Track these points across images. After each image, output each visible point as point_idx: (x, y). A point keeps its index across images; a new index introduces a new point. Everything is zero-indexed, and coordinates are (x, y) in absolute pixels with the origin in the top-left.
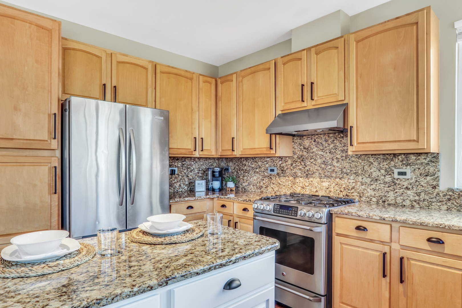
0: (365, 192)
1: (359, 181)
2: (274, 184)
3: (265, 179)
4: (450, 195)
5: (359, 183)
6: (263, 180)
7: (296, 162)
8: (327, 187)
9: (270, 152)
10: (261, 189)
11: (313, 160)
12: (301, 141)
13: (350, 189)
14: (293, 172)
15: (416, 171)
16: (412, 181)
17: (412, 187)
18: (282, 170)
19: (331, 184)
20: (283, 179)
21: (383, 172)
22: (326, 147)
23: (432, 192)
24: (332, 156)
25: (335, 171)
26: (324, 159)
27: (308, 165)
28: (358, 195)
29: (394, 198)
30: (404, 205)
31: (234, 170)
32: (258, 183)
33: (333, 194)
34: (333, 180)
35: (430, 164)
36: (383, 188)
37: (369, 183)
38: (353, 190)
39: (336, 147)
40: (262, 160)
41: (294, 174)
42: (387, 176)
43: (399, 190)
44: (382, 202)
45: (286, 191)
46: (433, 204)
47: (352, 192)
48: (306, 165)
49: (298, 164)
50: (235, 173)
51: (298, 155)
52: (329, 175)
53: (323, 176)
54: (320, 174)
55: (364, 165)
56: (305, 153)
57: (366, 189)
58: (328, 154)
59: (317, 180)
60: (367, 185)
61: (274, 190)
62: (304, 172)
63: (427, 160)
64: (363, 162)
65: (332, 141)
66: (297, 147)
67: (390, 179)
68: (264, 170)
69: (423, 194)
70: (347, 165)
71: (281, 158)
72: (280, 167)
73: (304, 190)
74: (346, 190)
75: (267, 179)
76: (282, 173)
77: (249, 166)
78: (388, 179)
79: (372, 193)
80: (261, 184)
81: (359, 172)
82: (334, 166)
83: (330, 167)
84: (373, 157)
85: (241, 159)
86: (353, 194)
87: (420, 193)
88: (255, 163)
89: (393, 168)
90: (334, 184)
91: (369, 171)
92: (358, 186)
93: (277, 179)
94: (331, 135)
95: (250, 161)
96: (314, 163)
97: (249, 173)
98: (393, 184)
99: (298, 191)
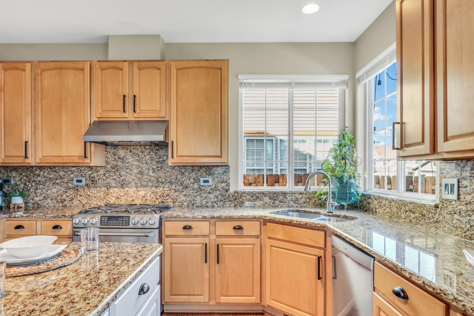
0: (178, 198)
1: (173, 189)
2: (82, 197)
3: (69, 191)
4: (236, 196)
5: (173, 191)
6: (66, 192)
7: (110, 172)
8: (144, 196)
9: (84, 161)
10: (64, 203)
11: (129, 170)
12: (115, 151)
13: (165, 196)
14: (106, 182)
15: (215, 179)
16: (213, 187)
17: (213, 192)
18: (92, 180)
19: (147, 193)
20: (93, 191)
21: (192, 180)
22: (142, 158)
23: (226, 194)
24: (148, 166)
25: (151, 180)
26: (140, 170)
27: (123, 175)
28: (172, 200)
29: (200, 201)
30: (208, 206)
31: (20, 182)
32: (59, 196)
33: (149, 202)
34: (149, 189)
35: (224, 174)
36: (192, 193)
37: (181, 190)
38: (168, 197)
39: (152, 158)
40: (65, 170)
41: (107, 184)
42: (195, 184)
43: (204, 195)
44: (192, 205)
45: (97, 203)
46: (226, 203)
47: (167, 198)
48: (121, 175)
49: (112, 174)
50: (22, 186)
51: (111, 164)
52: (145, 184)
53: (139, 185)
54: (136, 183)
55: (177, 175)
56: (120, 163)
57: (179, 195)
58: (144, 164)
59: (133, 189)
60: (179, 192)
61: (81, 203)
62: (119, 183)
63: (222, 171)
64: (177, 172)
65: (148, 153)
66: (110, 157)
67: (197, 186)
68: (68, 180)
69: (219, 196)
70: (162, 175)
71: (91, 167)
72: (90, 177)
73: (119, 201)
74: (161, 197)
75: (71, 190)
76: (93, 184)
77: (45, 177)
78: (196, 186)
79: (183, 198)
80: (63, 197)
81: (173, 181)
82: (150, 176)
83: (146, 177)
84: (184, 168)
85: (31, 168)
86: (168, 201)
87: (218, 196)
88: (54, 173)
89: (199, 177)
90: (150, 193)
91: (181, 180)
92: (172, 193)
93: (86, 190)
94: (147, 147)
95: (46, 170)
96: (130, 173)
97: (44, 185)
98: (199, 190)
99: (112, 202)
